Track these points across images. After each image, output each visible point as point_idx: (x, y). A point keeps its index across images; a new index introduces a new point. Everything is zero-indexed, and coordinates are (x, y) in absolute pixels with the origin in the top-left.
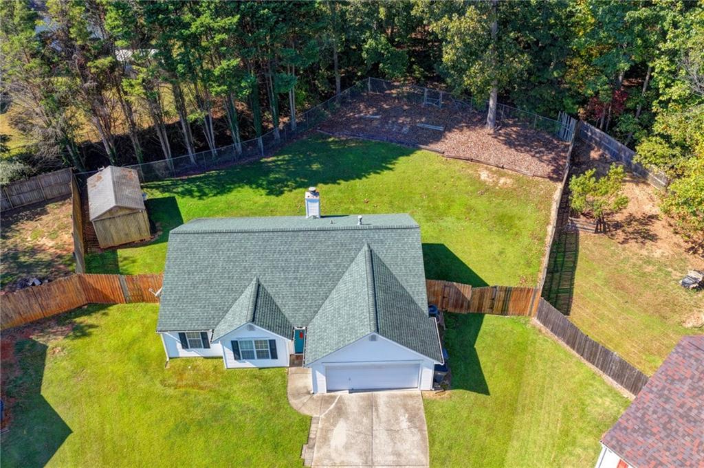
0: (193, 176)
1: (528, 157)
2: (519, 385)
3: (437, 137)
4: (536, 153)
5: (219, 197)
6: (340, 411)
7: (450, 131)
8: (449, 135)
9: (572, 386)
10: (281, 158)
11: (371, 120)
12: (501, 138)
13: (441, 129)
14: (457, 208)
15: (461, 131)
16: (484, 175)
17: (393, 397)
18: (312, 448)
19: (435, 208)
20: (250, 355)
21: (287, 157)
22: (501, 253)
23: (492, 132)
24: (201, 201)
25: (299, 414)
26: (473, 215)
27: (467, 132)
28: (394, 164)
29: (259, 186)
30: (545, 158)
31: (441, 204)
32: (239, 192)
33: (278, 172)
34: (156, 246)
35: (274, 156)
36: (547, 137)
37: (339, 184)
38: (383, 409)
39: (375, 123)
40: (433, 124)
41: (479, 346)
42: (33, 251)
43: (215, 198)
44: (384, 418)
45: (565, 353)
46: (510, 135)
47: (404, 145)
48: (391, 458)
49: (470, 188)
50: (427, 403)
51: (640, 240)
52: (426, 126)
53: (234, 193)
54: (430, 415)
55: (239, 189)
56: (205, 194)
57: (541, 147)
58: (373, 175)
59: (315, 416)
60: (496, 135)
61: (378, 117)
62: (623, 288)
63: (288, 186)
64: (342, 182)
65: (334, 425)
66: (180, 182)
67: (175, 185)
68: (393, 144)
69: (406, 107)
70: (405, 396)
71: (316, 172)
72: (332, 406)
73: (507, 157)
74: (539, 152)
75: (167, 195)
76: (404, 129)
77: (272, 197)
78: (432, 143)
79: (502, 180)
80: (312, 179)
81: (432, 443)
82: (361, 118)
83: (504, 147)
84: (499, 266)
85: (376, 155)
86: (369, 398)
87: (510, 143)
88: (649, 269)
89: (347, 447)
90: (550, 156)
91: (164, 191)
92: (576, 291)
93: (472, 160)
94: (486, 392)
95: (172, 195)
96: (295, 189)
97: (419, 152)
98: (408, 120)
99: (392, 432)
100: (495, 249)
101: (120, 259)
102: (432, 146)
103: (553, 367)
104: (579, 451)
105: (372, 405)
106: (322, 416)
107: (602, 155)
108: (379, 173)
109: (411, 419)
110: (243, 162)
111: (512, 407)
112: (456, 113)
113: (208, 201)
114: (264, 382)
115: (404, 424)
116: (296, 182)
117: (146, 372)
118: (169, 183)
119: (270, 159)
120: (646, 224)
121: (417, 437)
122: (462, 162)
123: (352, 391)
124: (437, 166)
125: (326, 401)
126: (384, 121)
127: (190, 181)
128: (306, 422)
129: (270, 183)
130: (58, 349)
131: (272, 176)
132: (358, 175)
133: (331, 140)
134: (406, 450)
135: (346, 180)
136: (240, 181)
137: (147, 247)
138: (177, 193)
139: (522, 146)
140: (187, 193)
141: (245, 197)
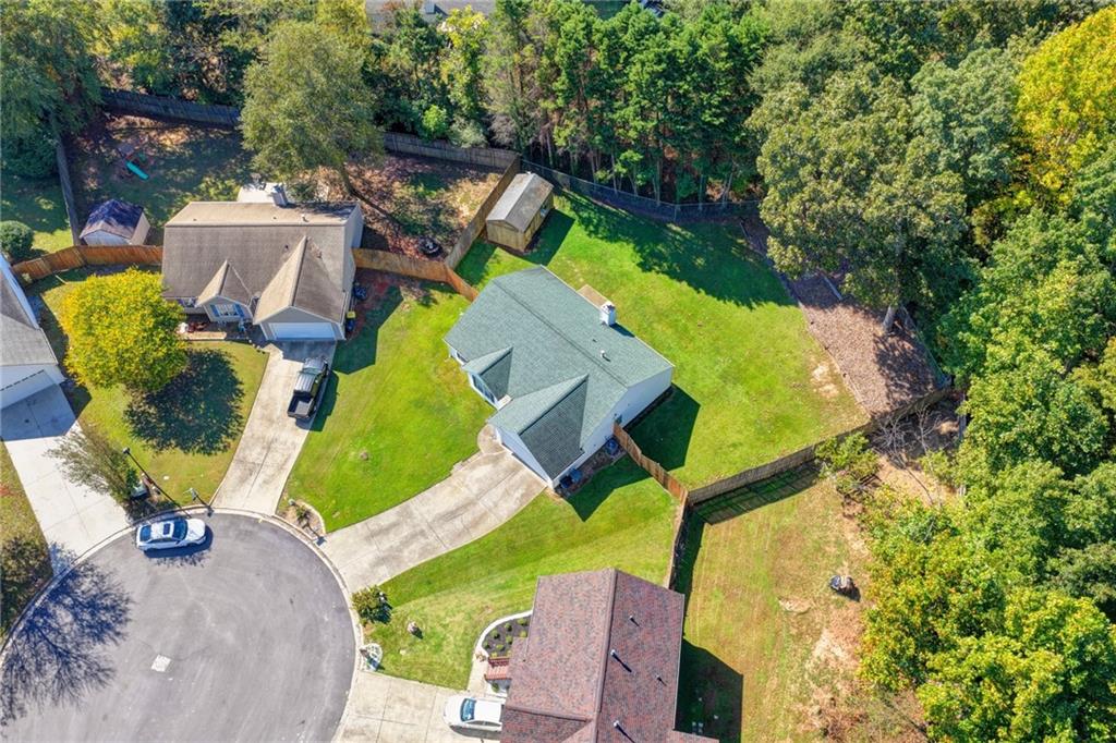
0: (607, 206)
1: (882, 382)
2: (610, 532)
3: (827, 303)
4: (896, 385)
6: (496, 460)
7: (845, 306)
8: (839, 309)
10: (684, 233)
12: (882, 347)
13: (840, 299)
14: (758, 383)
15: (855, 312)
16: (820, 371)
17: (530, 476)
18: (463, 465)
19: (742, 370)
20: (480, 389)
21: (689, 235)
22: (734, 445)
23: (880, 334)
24: (588, 238)
25: (476, 443)
27: (859, 317)
28: (758, 304)
29: (641, 251)
30: (896, 395)
31: (752, 369)
32: (622, 246)
33: (667, 246)
34: (520, 261)
35: (680, 227)
36: (929, 376)
37: (699, 292)
38: (518, 477)
41: (618, 492)
42: (453, 213)
43: (600, 241)
44: (512, 482)
46: (895, 349)
47: (789, 292)
48: (491, 504)
49: (793, 374)
50: (543, 495)
52: (831, 285)
53: (617, 245)
54: (535, 502)
55: (625, 244)
56: (596, 232)
57: (908, 382)
58: (731, 303)
59: (482, 451)
60: (881, 340)
62: (784, 544)
63: (660, 266)
64: (703, 292)
65: (485, 463)
66: (593, 206)
67: (587, 207)
68: (783, 283)
71: (694, 267)
72: (495, 454)
73: (864, 368)
74: (899, 386)
75: (572, 214)
77: (640, 269)
78: (814, 306)
79: (829, 387)
80: (682, 271)
81: (516, 516)
83: (872, 356)
84: (716, 453)
85: (756, 285)
86: (518, 466)
87: (882, 359)
88: (832, 550)
89: (478, 480)
90: (904, 398)
91: (573, 209)
92: (746, 515)
93: (826, 349)
94: (584, 519)
95: (575, 217)
96: (663, 273)
97: (792, 308)
99: (507, 493)
100: (735, 438)
102: (810, 310)
105: (514, 470)
106: (485, 455)
108: (738, 305)
109: (522, 495)
110: (655, 216)
111: (589, 539)
113: (594, 240)
115: (518, 495)
116: (670, 267)
117: (434, 355)
118: (584, 201)
119: (674, 228)
121: (515, 507)
122: (817, 344)
123: (514, 454)
124: (792, 333)
125: (496, 448)
127: (601, 210)
128: (476, 450)
129: (653, 254)
130: (407, 305)
131: (659, 247)
132: (720, 294)
133: (740, 241)
134: (502, 506)
135: (707, 293)
136: (632, 236)
137: (516, 258)
138: (580, 217)
139: (890, 367)
140: (586, 222)
141: (623, 255)
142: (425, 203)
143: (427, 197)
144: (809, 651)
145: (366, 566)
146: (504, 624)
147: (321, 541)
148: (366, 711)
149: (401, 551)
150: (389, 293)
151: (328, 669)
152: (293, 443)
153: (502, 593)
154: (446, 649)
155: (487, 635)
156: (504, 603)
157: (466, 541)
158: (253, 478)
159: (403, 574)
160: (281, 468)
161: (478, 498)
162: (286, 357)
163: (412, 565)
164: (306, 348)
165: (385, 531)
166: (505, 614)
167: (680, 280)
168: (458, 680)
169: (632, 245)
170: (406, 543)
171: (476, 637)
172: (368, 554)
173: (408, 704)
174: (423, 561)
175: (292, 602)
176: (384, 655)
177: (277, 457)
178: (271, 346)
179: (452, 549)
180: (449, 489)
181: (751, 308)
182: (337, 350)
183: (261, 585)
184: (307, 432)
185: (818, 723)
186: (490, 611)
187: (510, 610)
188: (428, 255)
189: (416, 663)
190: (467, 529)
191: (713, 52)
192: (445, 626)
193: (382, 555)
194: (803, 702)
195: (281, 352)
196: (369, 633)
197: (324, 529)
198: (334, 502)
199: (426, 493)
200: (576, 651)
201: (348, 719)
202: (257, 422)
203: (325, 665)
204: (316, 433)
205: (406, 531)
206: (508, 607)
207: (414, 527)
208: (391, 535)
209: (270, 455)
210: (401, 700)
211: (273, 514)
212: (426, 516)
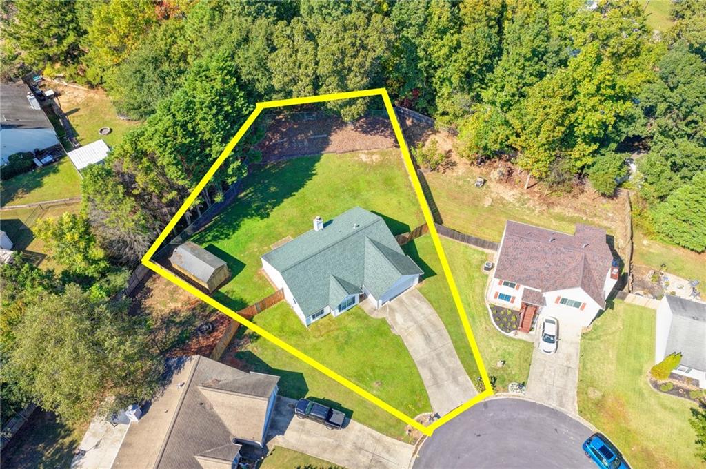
0: (207, 226)
1: (377, 137)
3: (326, 143)
4: (381, 132)
5: (237, 233)
6: (392, 310)
7: (331, 135)
8: (332, 138)
9: (461, 255)
10: (248, 191)
11: (282, 143)
12: (359, 130)
13: (326, 136)
14: (363, 185)
15: (336, 133)
16: (364, 158)
17: (406, 294)
18: (393, 328)
19: (352, 189)
20: (344, 308)
21: (251, 189)
22: (399, 203)
23: (353, 128)
24: (230, 240)
25: (380, 319)
26: (372, 185)
27: (340, 132)
28: (315, 170)
29: (252, 216)
30: (386, 134)
31: (353, 185)
32: (244, 224)
33: (255, 202)
34: (237, 278)
35: (243, 192)
36: (381, 119)
37: (294, 195)
38: (406, 301)
39: (286, 145)
40: (318, 134)
42: (176, 313)
43: (235, 235)
44: (409, 304)
45: (451, 242)
46: (362, 125)
47: (312, 155)
48: (422, 317)
49: (362, 169)
50: (420, 290)
51: (450, 168)
52: (316, 137)
53: (242, 226)
54: (424, 294)
55: (243, 222)
56: (228, 235)
58: (309, 182)
59: (385, 317)
60: (356, 129)
61: (285, 140)
62: (456, 198)
63: (267, 209)
64: (295, 193)
65: (394, 316)
66: (204, 233)
67: (203, 236)
68: (306, 156)
69: (296, 127)
70: (410, 292)
71: (275, 193)
72: (388, 310)
73: (368, 141)
74: (382, 132)
76: (305, 144)
77: (266, 219)
78: (326, 147)
79: (374, 157)
80: (278, 199)
81: (432, 304)
82: (274, 144)
83: (364, 135)
84: (403, 211)
85: (301, 167)
86: (398, 299)
87: (365, 132)
88: (461, 182)
89: (405, 321)
92: (439, 209)
93: (353, 151)
94: (436, 274)
95: (209, 243)
96: (273, 208)
97: (322, 156)
98: (303, 135)
99: (416, 307)
100: (394, 202)
101: (226, 294)
102: (327, 150)
103: (450, 251)
104: (476, 280)
105: (401, 302)
106: (388, 315)
107: (412, 122)
108: (311, 179)
109: (419, 299)
112: (326, 121)
113: (234, 237)
114: (354, 314)
115: (418, 302)
116: (270, 204)
117: (303, 337)
118: (197, 236)
119: (242, 195)
120: (448, 157)
121: (425, 304)
122: (348, 154)
123: (390, 300)
124: (338, 162)
125: (384, 308)
126: (290, 142)
127: (210, 229)
128: (384, 321)
129: (256, 211)
130: (255, 349)
131: (253, 206)
132: (301, 185)
133: (268, 167)
134: (425, 311)
135: (297, 191)
136: (239, 217)
137: (232, 281)
138: (210, 241)
139: (372, 131)
140: (216, 238)
141: (251, 226)
142: (159, 329)
143: (151, 327)
144: (510, 203)
145: (457, 389)
146: (495, 321)
147: (437, 416)
148: (548, 394)
149: (449, 368)
150: (241, 358)
151: (524, 415)
152: (360, 431)
153: (477, 320)
154: (511, 350)
155: (502, 329)
156: (483, 319)
157: (446, 333)
158: (383, 461)
159: (465, 367)
160: (378, 441)
161: (416, 322)
162: (282, 433)
163: (459, 362)
164: (278, 418)
165: (435, 377)
166: (490, 320)
167: (282, 202)
168: (529, 347)
169: (246, 219)
170: (444, 365)
171: (504, 335)
172: (450, 387)
173: (543, 372)
174: (457, 356)
175: (479, 435)
176: (516, 382)
177: (369, 443)
178: (268, 444)
179: (450, 340)
180: (409, 337)
181: (315, 174)
182: (286, 396)
183: (467, 455)
184: (351, 420)
185: (545, 207)
186: (487, 326)
187: (487, 318)
188: (213, 331)
189: (520, 366)
190: (438, 331)
191: (224, 82)
192: (497, 350)
193: (451, 378)
194: (534, 211)
195: (277, 436)
196: (502, 389)
197: (429, 413)
198: (410, 406)
199: (410, 350)
200: (545, 259)
201: (553, 404)
202: (337, 456)
203: (521, 416)
204: (354, 414)
205: (436, 364)
206: (485, 318)
207: (433, 359)
208: (438, 372)
209: (366, 448)
210: (541, 375)
211: (414, 446)
212: (426, 352)
